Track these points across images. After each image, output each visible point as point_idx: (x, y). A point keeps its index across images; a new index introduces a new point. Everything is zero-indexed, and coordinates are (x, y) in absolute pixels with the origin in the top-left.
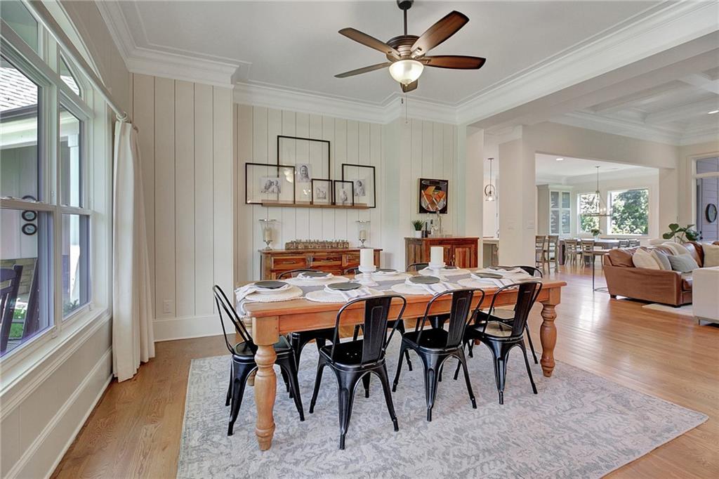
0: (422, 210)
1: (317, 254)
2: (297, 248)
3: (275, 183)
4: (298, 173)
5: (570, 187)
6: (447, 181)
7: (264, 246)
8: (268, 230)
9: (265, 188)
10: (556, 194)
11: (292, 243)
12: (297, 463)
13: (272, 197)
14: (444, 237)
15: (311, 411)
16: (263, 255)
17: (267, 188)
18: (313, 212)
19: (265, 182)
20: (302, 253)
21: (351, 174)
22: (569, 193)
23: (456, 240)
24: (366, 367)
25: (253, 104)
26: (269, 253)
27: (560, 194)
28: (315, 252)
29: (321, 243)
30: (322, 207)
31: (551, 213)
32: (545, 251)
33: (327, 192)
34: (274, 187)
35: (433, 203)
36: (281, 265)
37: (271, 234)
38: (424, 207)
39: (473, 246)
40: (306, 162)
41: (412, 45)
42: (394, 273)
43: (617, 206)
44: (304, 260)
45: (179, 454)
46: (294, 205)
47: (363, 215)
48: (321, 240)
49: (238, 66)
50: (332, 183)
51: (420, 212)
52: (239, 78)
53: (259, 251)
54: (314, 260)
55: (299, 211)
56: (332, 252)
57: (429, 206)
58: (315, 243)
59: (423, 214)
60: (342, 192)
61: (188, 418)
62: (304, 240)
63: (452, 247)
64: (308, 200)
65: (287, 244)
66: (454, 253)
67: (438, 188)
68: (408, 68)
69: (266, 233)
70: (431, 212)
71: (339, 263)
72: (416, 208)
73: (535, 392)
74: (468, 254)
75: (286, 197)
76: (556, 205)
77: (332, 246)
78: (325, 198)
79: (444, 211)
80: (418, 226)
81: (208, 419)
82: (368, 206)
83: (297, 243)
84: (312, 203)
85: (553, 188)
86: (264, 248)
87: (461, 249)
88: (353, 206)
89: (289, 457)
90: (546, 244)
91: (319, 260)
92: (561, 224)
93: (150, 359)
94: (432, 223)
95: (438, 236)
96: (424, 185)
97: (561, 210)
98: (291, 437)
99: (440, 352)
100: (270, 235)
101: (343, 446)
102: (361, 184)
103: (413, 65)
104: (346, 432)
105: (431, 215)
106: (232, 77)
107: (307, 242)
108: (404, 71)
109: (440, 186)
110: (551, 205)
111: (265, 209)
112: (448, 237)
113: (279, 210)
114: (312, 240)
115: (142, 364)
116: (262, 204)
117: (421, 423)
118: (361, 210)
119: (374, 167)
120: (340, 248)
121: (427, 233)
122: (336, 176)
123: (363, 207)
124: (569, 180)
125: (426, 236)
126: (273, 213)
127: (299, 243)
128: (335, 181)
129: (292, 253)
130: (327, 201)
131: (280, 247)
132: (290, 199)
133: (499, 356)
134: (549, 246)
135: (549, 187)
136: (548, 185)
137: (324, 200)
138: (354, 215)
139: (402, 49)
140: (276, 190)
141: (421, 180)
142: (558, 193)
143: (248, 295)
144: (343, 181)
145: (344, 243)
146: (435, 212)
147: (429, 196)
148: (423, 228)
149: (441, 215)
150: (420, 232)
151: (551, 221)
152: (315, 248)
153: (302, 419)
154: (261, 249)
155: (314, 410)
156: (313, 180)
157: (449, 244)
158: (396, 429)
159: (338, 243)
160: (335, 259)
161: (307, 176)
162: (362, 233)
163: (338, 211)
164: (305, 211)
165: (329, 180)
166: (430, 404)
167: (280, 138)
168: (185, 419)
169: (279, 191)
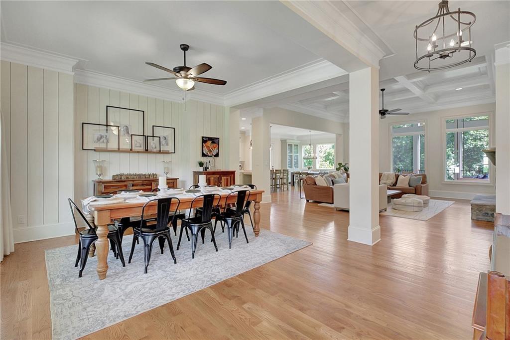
0: (204, 155)
1: (135, 182)
2: (121, 178)
3: (105, 137)
4: (122, 129)
5: (299, 142)
6: (219, 138)
7: (96, 178)
8: (99, 167)
9: (97, 140)
10: (291, 145)
11: (117, 175)
12: (121, 281)
13: (103, 146)
14: (216, 170)
15: (130, 262)
16: (96, 183)
17: (99, 139)
18: (132, 155)
19: (97, 135)
20: (124, 181)
21: (159, 132)
22: (298, 145)
23: (222, 172)
24: (159, 234)
25: (88, 84)
26: (100, 182)
27: (293, 146)
28: (133, 181)
29: (138, 175)
30: (138, 152)
31: (288, 157)
32: (281, 178)
33: (142, 144)
34: (104, 139)
35: (210, 151)
36: (110, 189)
37: (102, 169)
38: (205, 153)
39: (232, 175)
40: (127, 124)
41: (187, 72)
42: (179, 189)
43: (331, 152)
44: (126, 186)
45: (49, 288)
46: (119, 150)
47: (167, 158)
48: (138, 173)
49: (78, 61)
50: (146, 138)
51: (202, 156)
52: (79, 68)
53: (92, 181)
54: (133, 186)
55: (122, 154)
56: (145, 181)
57: (208, 153)
58: (133, 175)
59: (204, 157)
60: (153, 144)
61: (50, 275)
62: (126, 173)
63: (220, 176)
64: (129, 147)
65: (114, 176)
66: (221, 179)
67: (213, 142)
68: (186, 83)
69: (98, 169)
70: (209, 156)
71: (150, 187)
72: (200, 154)
73: (248, 242)
74: (229, 180)
75: (113, 145)
76: (291, 152)
77: (145, 177)
78: (141, 147)
79: (217, 155)
80: (201, 164)
81: (64, 273)
82: (170, 152)
83: (121, 175)
84: (131, 150)
85: (289, 142)
86: (97, 179)
87: (225, 177)
88: (160, 152)
89: (116, 280)
90: (282, 174)
91: (137, 186)
92: (293, 163)
93: (11, 253)
94: (210, 162)
95: (213, 170)
96: (205, 140)
97: (294, 155)
98: (117, 273)
99: (200, 225)
100: (101, 171)
101: (146, 272)
102: (165, 138)
103: (188, 82)
104: (148, 265)
105: (209, 158)
106: (73, 67)
107: (128, 175)
108: (184, 83)
109: (215, 141)
110: (288, 152)
111: (98, 153)
112: (218, 171)
113: (108, 154)
114: (132, 173)
115: (5, 256)
116: (95, 150)
117: (189, 260)
118: (165, 155)
119: (174, 128)
120: (151, 178)
121: (206, 168)
122: (148, 132)
123: (167, 153)
124: (299, 137)
125: (206, 170)
126: (103, 156)
127: (122, 175)
128: (147, 136)
129: (117, 181)
130: (142, 149)
131: (108, 177)
132: (115, 147)
133: (230, 226)
134: (283, 175)
135: (287, 141)
136: (286, 140)
137: (140, 148)
138: (161, 157)
139: (183, 73)
140: (105, 141)
141: (203, 137)
142: (292, 145)
143: (91, 202)
144: (153, 136)
145: (154, 175)
146: (211, 156)
147: (208, 147)
148: (204, 166)
149: (215, 158)
150: (202, 168)
151: (288, 161)
152: (133, 178)
153: (124, 266)
154: (94, 179)
155: (131, 262)
156: (132, 135)
157: (218, 174)
158: (175, 263)
159: (149, 175)
160: (147, 185)
161: (128, 133)
162: (166, 169)
163: (149, 155)
164: (127, 155)
165: (144, 136)
166: (193, 250)
167: (108, 107)
168: (48, 275)
169: (108, 142)
